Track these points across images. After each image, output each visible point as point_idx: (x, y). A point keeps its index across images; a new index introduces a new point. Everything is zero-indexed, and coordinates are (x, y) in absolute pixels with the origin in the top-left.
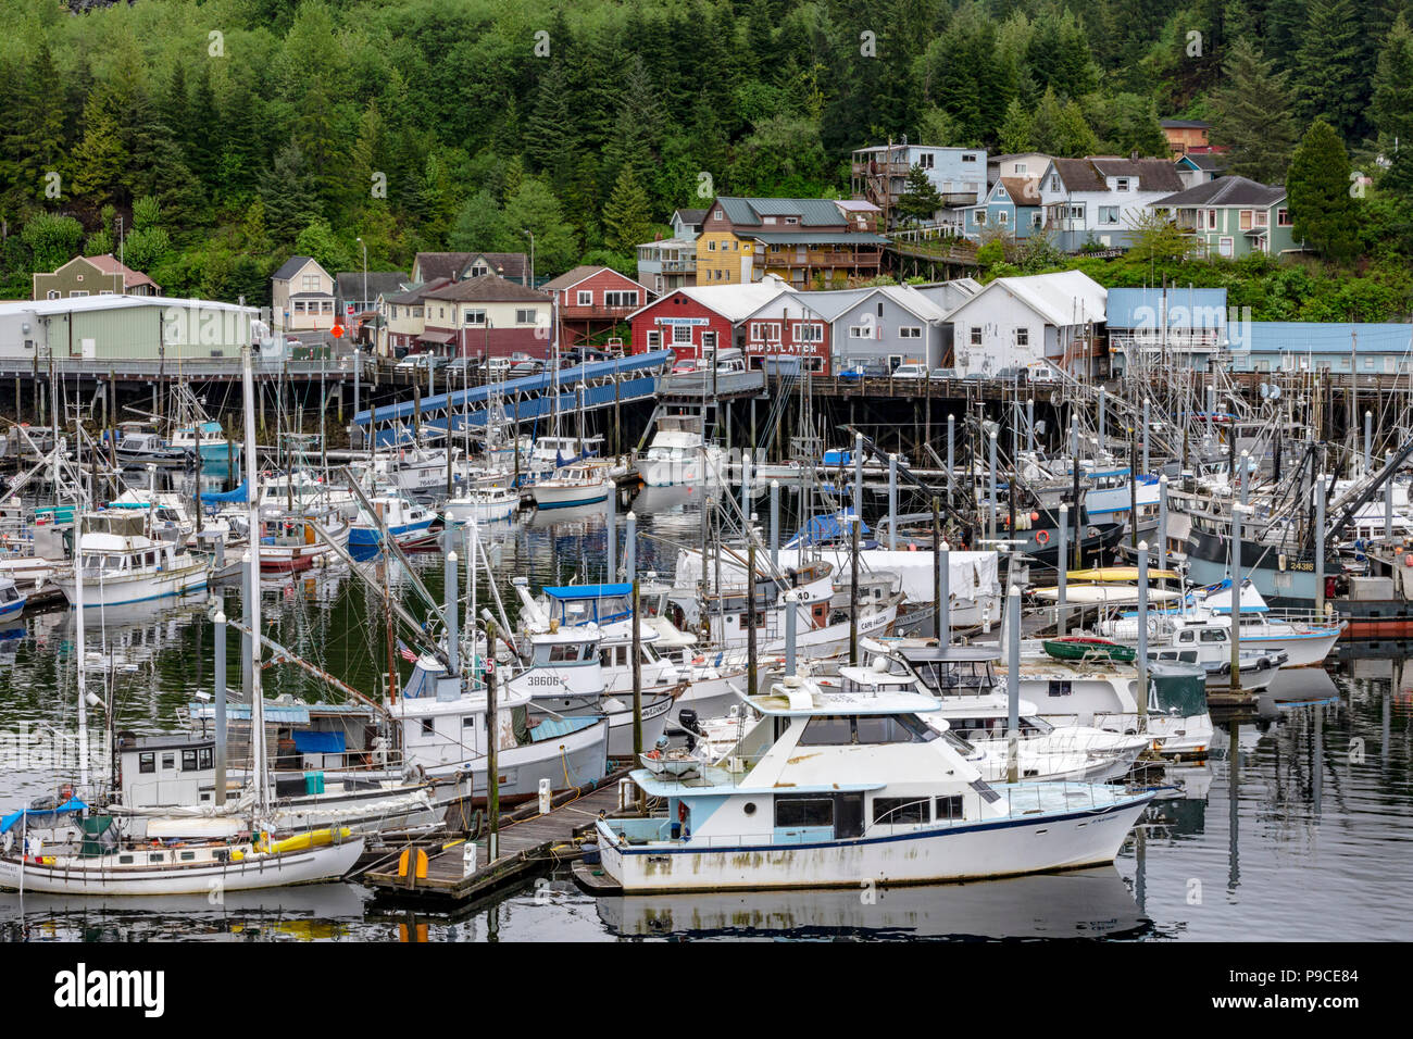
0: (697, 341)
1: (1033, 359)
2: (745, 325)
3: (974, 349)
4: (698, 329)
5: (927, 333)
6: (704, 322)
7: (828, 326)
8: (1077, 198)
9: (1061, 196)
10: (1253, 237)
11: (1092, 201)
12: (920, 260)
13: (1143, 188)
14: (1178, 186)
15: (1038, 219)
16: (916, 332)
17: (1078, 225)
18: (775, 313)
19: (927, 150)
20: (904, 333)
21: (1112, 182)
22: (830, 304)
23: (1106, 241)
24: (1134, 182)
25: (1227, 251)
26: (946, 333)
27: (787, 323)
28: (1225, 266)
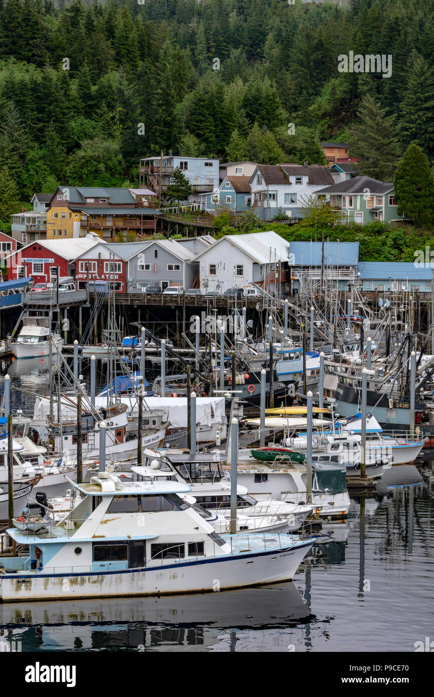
0: (47, 272)
1: (246, 283)
2: (76, 263)
3: (211, 277)
4: (47, 265)
5: (184, 268)
6: (51, 260)
7: (125, 263)
8: (272, 188)
9: (263, 187)
10: (374, 212)
11: (281, 191)
12: (179, 224)
13: (311, 183)
14: (331, 182)
15: (249, 200)
16: (177, 267)
17: (273, 204)
18: (94, 255)
19: (184, 159)
20: (170, 268)
21: (292, 179)
22: (126, 250)
23: (289, 214)
24: (305, 179)
25: (359, 220)
26: (195, 268)
27: (100, 262)
28: (358, 229)
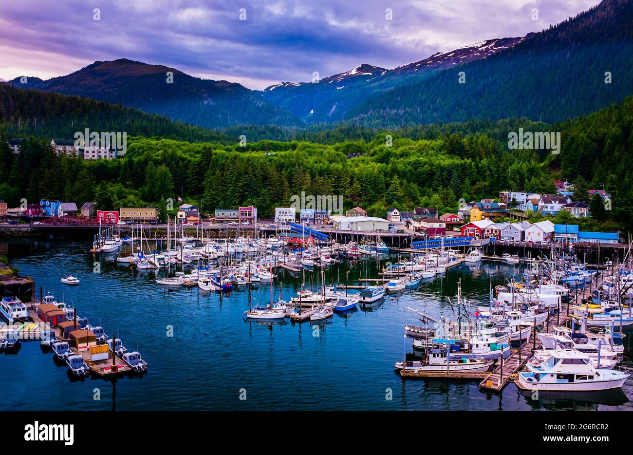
0: (474, 232)
1: (541, 239)
2: (484, 230)
3: (529, 236)
4: (474, 230)
5: (520, 233)
6: (476, 228)
7: (500, 231)
8: (546, 205)
9: (543, 204)
10: (582, 214)
11: (549, 205)
12: (515, 215)
13: (559, 203)
14: (566, 202)
15: (538, 208)
16: (517, 232)
17: (546, 210)
18: (490, 227)
19: (515, 193)
20: (515, 232)
21: (553, 202)
22: (501, 226)
23: (552, 213)
24: (557, 202)
25: (577, 217)
26: (523, 233)
27: (492, 230)
28: (577, 220)
